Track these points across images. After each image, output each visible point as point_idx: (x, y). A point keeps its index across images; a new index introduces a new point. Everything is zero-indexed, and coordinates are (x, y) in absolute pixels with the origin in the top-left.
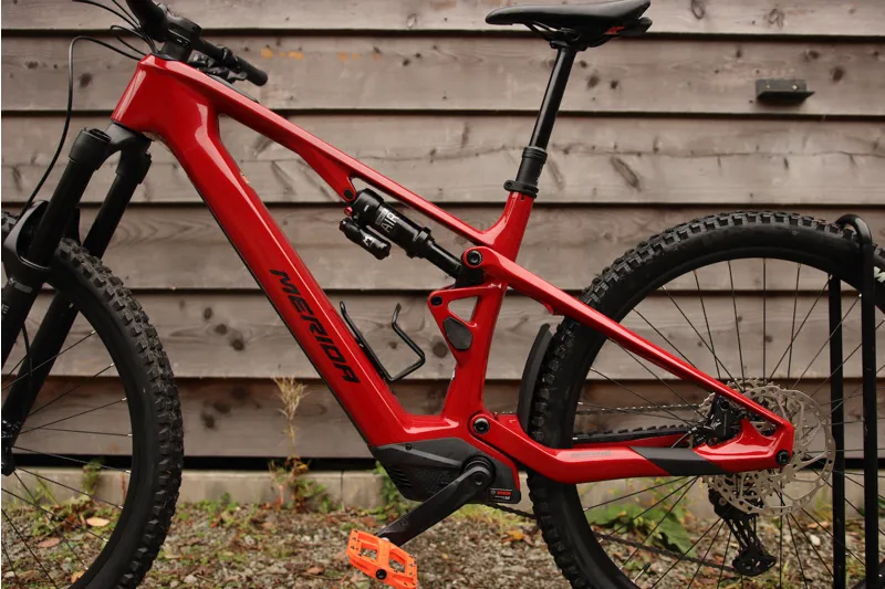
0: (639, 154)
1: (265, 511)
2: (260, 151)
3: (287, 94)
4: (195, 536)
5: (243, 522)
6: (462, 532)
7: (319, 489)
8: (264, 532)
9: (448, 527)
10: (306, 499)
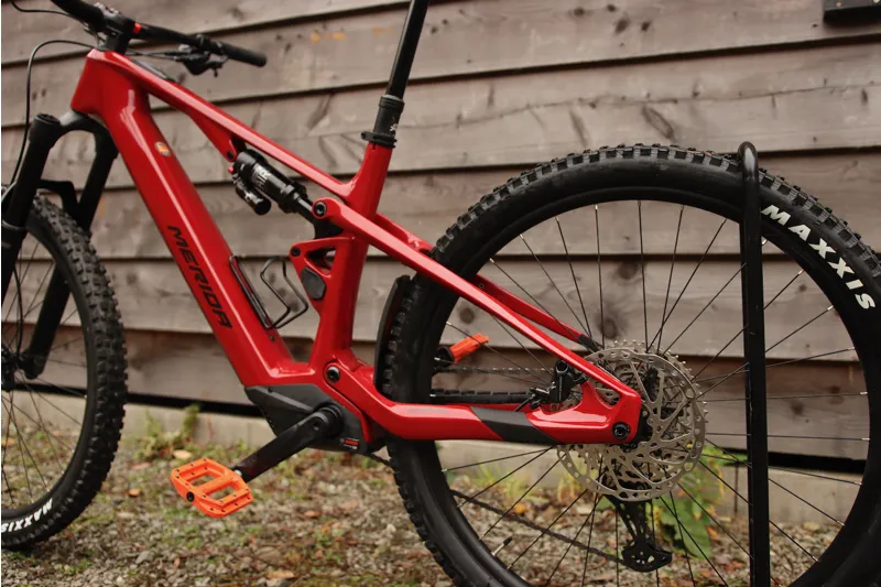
0: (675, 101)
2: (311, 129)
3: (330, 74)
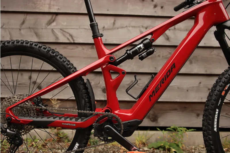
1: (47, 142)
2: (48, 26)
3: (57, 8)
4: (23, 150)
5: (39, 145)
6: (110, 150)
7: (65, 135)
8: (46, 149)
9: (106, 148)
10: (61, 138)
